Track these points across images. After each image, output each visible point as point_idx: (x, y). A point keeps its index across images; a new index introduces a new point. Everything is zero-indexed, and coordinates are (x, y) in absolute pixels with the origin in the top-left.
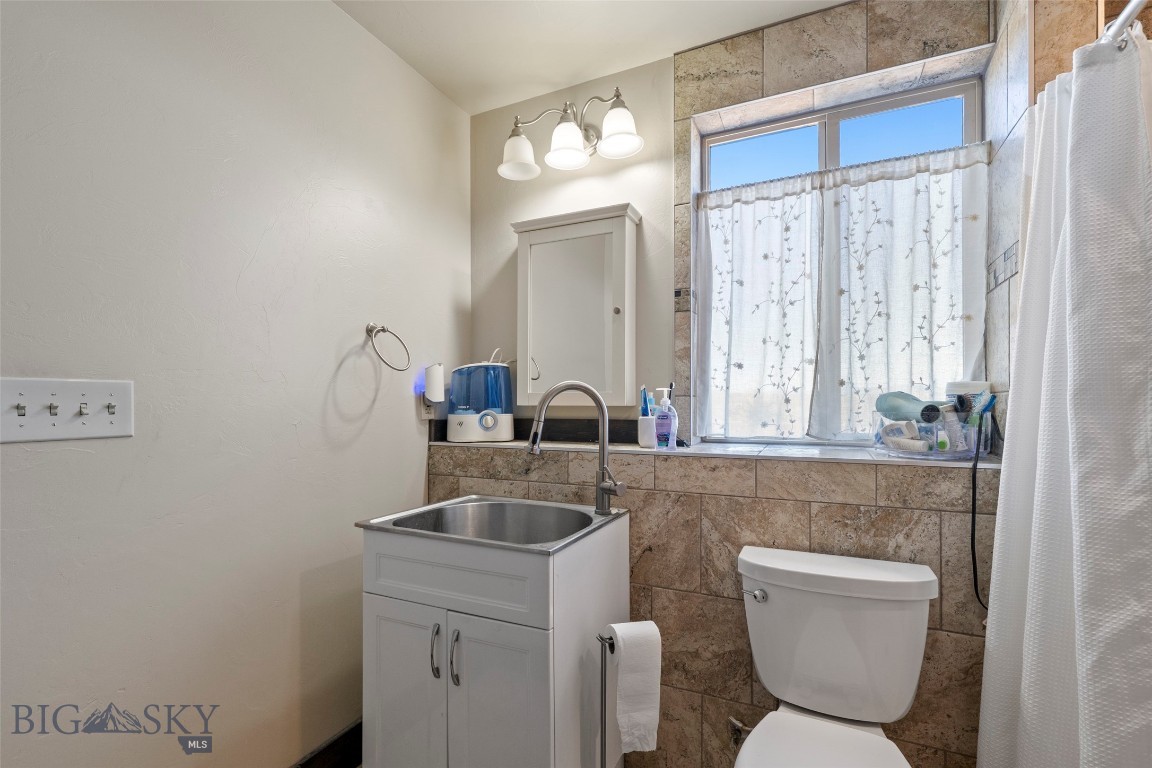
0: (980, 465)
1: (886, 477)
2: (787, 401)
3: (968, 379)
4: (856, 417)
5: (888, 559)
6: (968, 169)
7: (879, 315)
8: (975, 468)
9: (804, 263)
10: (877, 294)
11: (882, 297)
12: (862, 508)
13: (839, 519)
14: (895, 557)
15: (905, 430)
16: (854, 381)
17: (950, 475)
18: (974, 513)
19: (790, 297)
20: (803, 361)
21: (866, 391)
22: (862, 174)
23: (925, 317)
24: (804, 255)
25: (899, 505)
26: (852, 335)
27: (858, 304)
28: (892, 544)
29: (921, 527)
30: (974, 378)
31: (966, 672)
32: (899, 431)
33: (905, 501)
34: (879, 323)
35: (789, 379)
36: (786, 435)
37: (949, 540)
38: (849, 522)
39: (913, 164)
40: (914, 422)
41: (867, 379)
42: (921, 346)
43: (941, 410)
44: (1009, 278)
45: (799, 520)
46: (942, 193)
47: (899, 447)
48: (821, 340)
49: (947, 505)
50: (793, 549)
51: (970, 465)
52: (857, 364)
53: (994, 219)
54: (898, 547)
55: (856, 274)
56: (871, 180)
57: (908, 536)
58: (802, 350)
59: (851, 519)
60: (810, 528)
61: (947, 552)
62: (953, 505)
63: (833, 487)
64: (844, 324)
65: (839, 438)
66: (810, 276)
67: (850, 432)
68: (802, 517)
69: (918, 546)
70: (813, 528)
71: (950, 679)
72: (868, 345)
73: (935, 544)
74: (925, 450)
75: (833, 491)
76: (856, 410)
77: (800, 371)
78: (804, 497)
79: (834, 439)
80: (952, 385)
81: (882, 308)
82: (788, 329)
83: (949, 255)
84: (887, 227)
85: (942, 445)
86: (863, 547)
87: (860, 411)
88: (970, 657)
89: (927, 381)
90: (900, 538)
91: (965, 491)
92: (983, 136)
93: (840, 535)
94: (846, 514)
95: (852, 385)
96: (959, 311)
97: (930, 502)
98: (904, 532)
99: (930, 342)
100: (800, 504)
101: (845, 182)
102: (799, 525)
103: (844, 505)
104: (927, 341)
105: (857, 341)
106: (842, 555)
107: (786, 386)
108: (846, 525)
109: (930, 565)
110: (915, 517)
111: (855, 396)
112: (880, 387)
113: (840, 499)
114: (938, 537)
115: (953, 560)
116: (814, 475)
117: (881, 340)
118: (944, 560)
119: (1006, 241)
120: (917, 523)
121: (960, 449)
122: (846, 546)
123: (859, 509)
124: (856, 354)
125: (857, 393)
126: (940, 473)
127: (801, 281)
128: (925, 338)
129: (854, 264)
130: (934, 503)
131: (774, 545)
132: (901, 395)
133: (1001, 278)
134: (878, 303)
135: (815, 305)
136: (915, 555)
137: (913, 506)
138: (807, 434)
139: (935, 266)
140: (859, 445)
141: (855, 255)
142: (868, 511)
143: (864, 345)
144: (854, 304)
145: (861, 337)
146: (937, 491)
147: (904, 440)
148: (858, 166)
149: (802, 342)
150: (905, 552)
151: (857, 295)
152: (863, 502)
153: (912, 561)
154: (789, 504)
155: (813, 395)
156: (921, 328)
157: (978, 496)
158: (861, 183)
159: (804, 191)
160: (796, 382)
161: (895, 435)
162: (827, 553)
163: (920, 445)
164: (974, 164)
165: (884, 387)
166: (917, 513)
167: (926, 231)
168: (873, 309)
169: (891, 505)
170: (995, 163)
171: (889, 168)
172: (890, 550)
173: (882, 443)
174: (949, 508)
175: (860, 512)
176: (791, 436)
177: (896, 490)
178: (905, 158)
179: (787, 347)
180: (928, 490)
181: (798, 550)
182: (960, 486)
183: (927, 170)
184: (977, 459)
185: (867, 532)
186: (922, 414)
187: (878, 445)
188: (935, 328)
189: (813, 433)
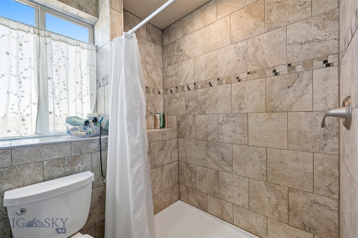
0: (101, 137)
1: (74, 146)
2: (23, 120)
3: (92, 113)
4: (56, 126)
5: (76, 173)
6: (91, 51)
7: (65, 89)
8: (100, 139)
9: (31, 62)
10: (64, 82)
11: (65, 83)
12: (66, 158)
13: (56, 164)
14: (79, 172)
15: (79, 129)
16: (55, 112)
17: (94, 141)
18: (101, 151)
19: (24, 75)
20: (31, 103)
21: (60, 116)
22: (57, 37)
23: (80, 93)
24: (30, 59)
25: (79, 154)
26: (54, 95)
27: (56, 84)
28: (77, 168)
29: (86, 159)
30: (94, 112)
31: (100, 198)
32: (77, 129)
33: (81, 152)
34: (65, 92)
35: (24, 111)
36: (23, 135)
37: (94, 160)
38: (61, 165)
39: (75, 42)
40: (81, 126)
41: (60, 112)
42: (79, 101)
43: (90, 122)
44: (104, 85)
45: (38, 170)
46: (84, 55)
47: (77, 135)
48: (40, 96)
49: (93, 150)
50: (35, 184)
51: (99, 137)
52: (56, 106)
53: (99, 68)
54: (79, 168)
55: (55, 73)
56: (60, 41)
57: (82, 163)
58: (31, 98)
59: (61, 163)
60: (43, 171)
61: (94, 165)
62: (95, 150)
63: (54, 153)
64: (50, 90)
65: (50, 134)
66: (33, 69)
67: (54, 131)
68: (39, 169)
69: (85, 165)
70: (45, 171)
71: (96, 202)
72: (61, 100)
73: (90, 163)
74: (85, 134)
75: (54, 155)
76: (56, 122)
77: (30, 108)
78: (40, 160)
79: (47, 134)
80: (88, 114)
81: (66, 87)
82: (23, 89)
83: (86, 75)
84: (67, 60)
85: (90, 133)
86: (67, 172)
87: (58, 123)
88: (101, 193)
89: (81, 113)
90: (80, 165)
91: (98, 145)
92: (94, 43)
93: (57, 171)
94: (59, 162)
95: (55, 113)
96: (89, 92)
97: (89, 151)
98: (81, 162)
99: (82, 101)
100: (38, 163)
101: (50, 37)
102: (38, 172)
103: (58, 159)
104: (81, 100)
105: (56, 98)
106: (58, 178)
107: (22, 114)
108: (60, 166)
109: (89, 170)
110: (84, 157)
111: (55, 117)
112: (66, 114)
113: (57, 157)
114: (91, 161)
115: (95, 167)
116: (45, 150)
117: (66, 98)
118: (93, 167)
119: (103, 75)
120: (85, 158)
121: (95, 133)
122: (60, 174)
123: (64, 159)
124: (56, 102)
125: (57, 116)
126: (91, 141)
127: (29, 69)
128: (80, 99)
129: (54, 70)
130: (90, 151)
131: (24, 185)
132: (76, 117)
133: (101, 85)
134: (65, 85)
135: (37, 81)
136: (84, 169)
137: (83, 153)
138: (35, 134)
139: (82, 77)
140: (58, 135)
141: (54, 66)
142: (68, 159)
143: (59, 99)
144: (54, 84)
145: (58, 97)
146: (90, 147)
147: (78, 132)
148: (55, 33)
149: (30, 95)
150: (81, 169)
151: (56, 80)
152: (66, 156)
153: (84, 171)
154: (32, 164)
155: (37, 118)
156: (79, 96)
157: (101, 146)
158: (56, 40)
159: (29, 32)
160: (28, 112)
161: (75, 130)
162: (52, 179)
163: (84, 133)
164: (92, 50)
165: (67, 114)
166: (85, 155)
167: (80, 65)
168: (63, 87)
169: (76, 155)
170: (98, 52)
171: (67, 39)
172: (76, 170)
173: (70, 134)
174: (93, 152)
175: (65, 160)
176: (26, 135)
177: (78, 149)
178: (72, 39)
179: (22, 97)
180: (88, 147)
181: (38, 183)
182: (96, 144)
183: (80, 46)
184: (100, 135)
185: (68, 166)
186: (85, 124)
187: (68, 135)
188: (83, 97)
189: (38, 132)
